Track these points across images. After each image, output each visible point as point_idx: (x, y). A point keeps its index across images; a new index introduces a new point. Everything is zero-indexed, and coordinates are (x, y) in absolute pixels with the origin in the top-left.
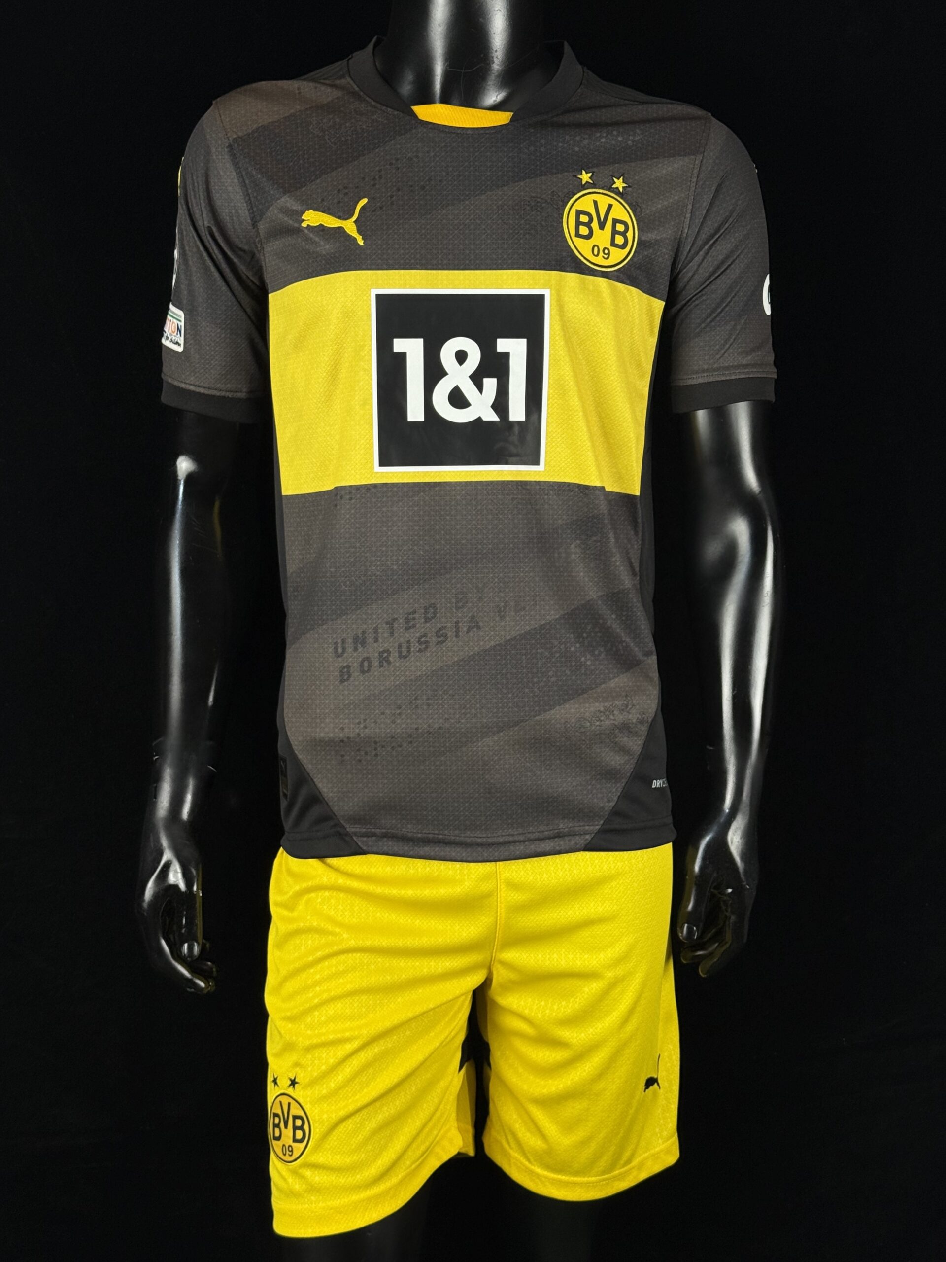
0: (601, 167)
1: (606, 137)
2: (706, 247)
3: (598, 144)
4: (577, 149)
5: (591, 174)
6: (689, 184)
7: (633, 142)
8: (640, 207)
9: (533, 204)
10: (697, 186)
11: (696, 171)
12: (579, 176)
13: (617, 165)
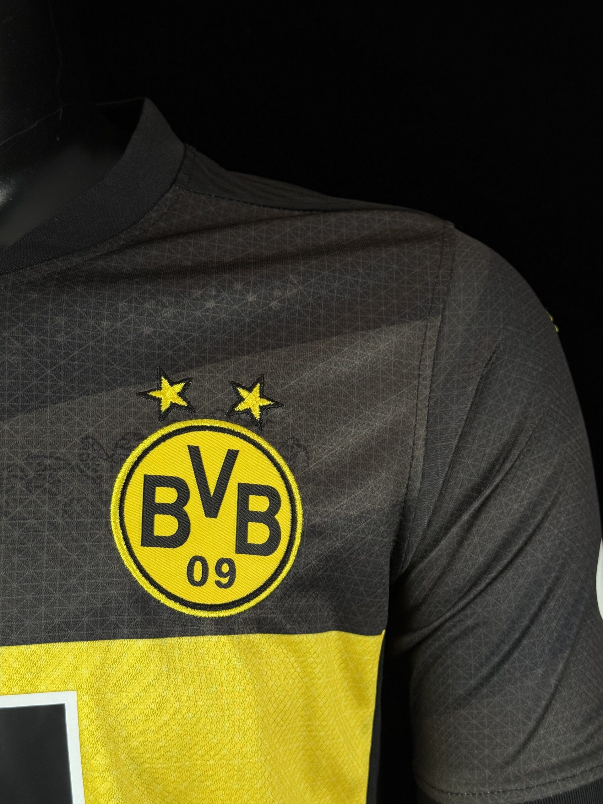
0: (208, 366)
1: (216, 297)
2: (466, 517)
3: (198, 313)
4: (147, 330)
5: (182, 385)
6: (415, 382)
7: (282, 301)
8: (305, 449)
9: (32, 474)
10: (434, 386)
11: (429, 353)
12: (153, 394)
13: (246, 357)
